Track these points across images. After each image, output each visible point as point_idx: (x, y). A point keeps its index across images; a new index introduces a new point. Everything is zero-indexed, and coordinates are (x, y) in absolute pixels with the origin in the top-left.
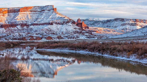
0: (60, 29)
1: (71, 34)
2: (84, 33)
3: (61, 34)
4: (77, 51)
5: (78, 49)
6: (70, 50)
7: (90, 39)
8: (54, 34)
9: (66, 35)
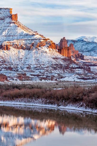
0: (23, 59)
1: (47, 71)
2: (74, 68)
3: (25, 69)
4: (61, 107)
5: (64, 101)
6: (46, 103)
7: (85, 81)
8: (10, 69)
9: (37, 72)
